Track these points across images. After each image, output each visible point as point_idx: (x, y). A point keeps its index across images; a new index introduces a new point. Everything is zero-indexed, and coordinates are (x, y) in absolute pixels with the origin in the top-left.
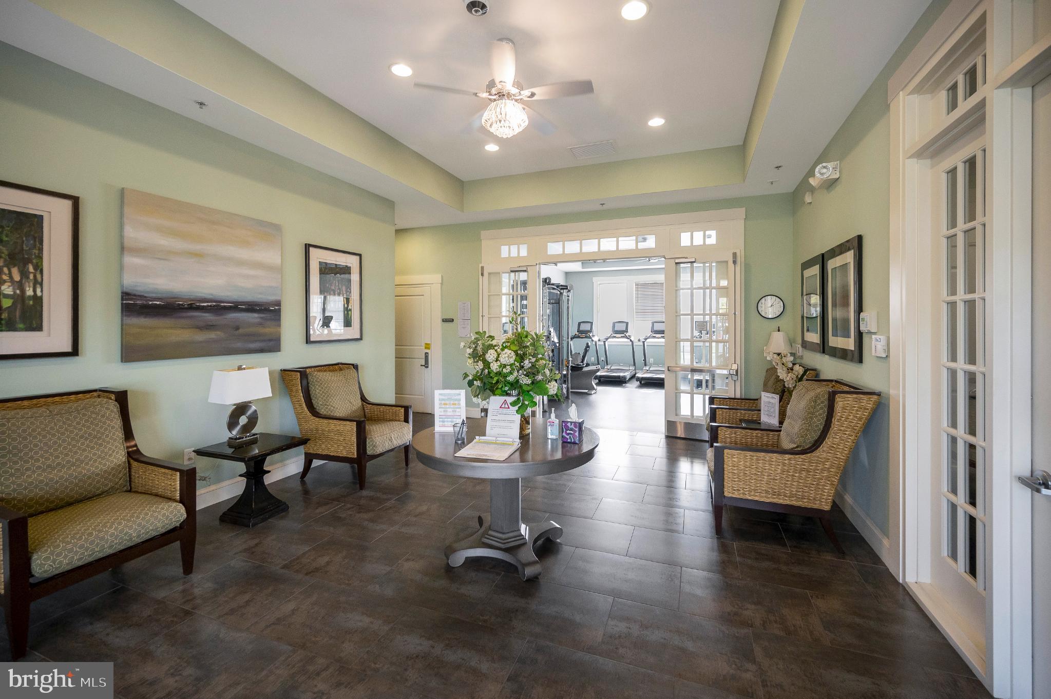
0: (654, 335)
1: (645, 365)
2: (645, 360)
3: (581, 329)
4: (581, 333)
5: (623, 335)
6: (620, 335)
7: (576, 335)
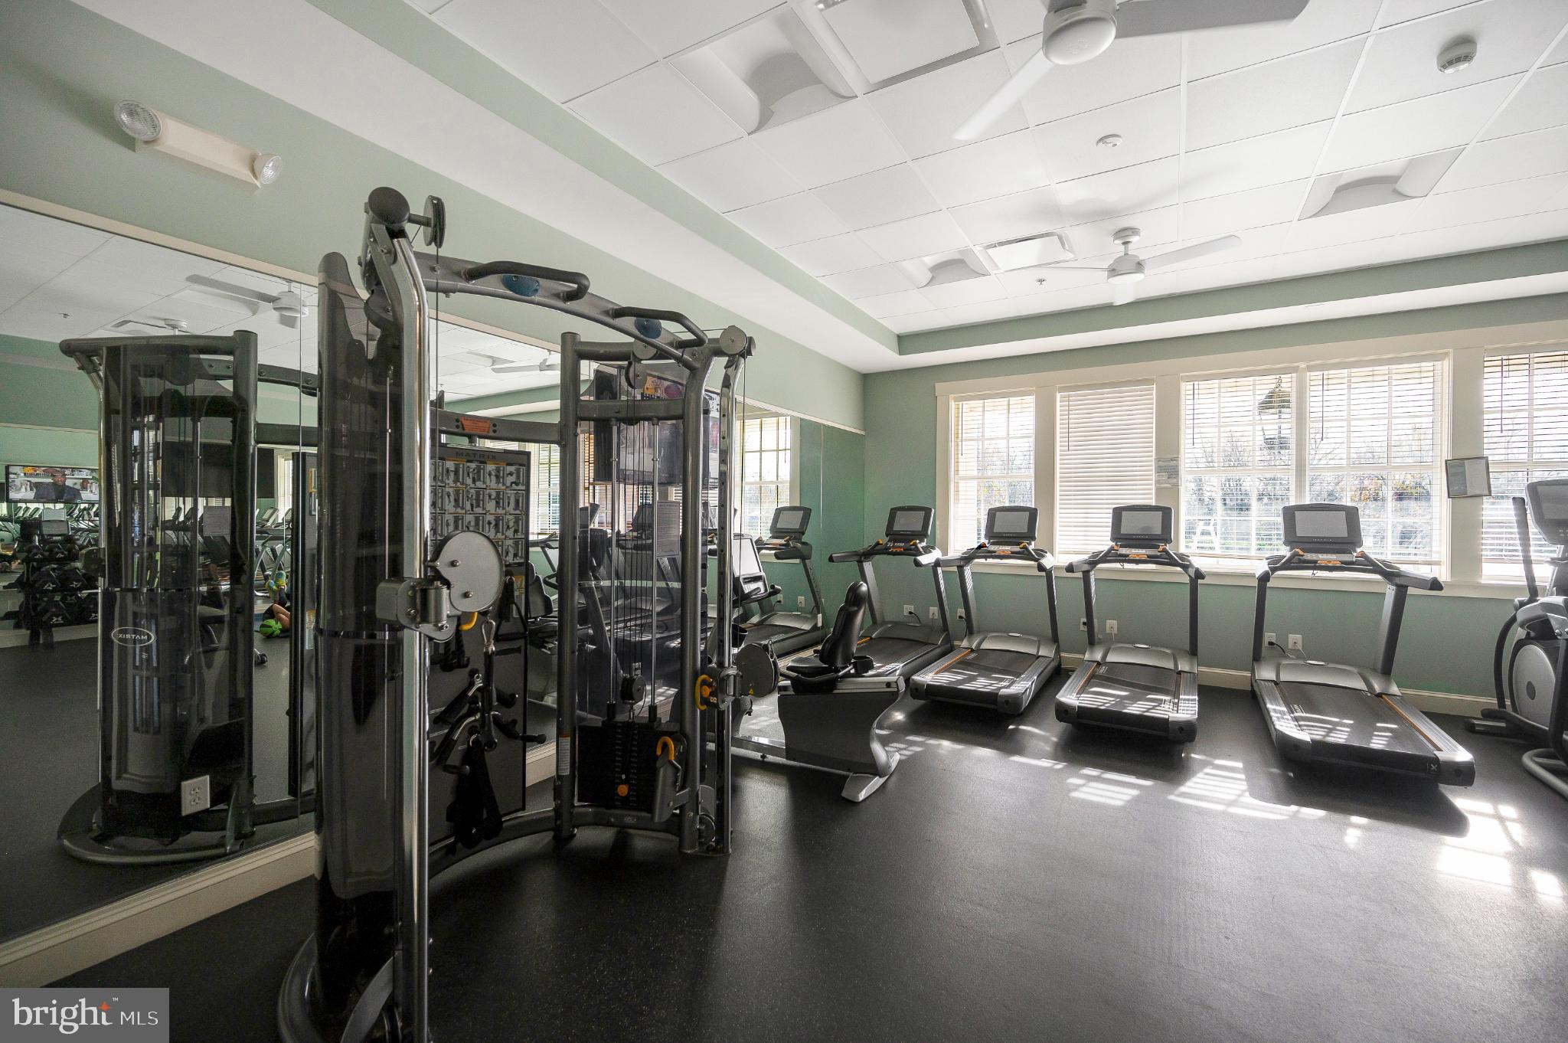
0: (1124, 551)
1: (1092, 642)
2: (1089, 624)
3: (896, 528)
4: (895, 541)
5: (1017, 549)
6: (1008, 549)
7: (878, 544)
